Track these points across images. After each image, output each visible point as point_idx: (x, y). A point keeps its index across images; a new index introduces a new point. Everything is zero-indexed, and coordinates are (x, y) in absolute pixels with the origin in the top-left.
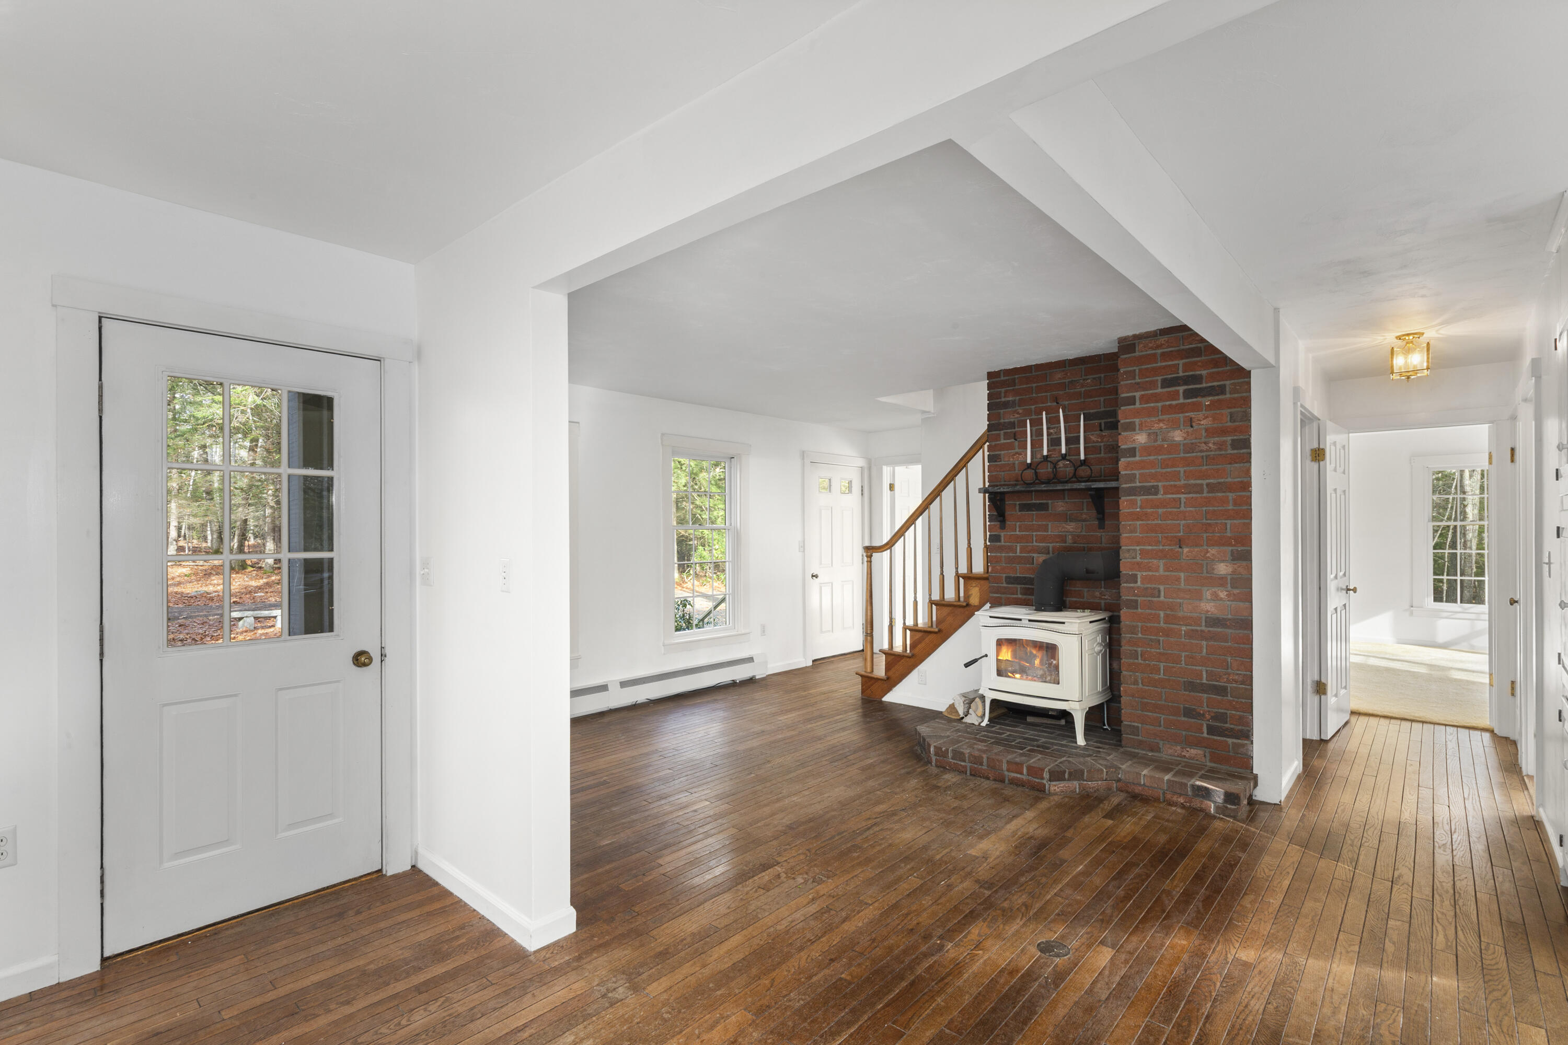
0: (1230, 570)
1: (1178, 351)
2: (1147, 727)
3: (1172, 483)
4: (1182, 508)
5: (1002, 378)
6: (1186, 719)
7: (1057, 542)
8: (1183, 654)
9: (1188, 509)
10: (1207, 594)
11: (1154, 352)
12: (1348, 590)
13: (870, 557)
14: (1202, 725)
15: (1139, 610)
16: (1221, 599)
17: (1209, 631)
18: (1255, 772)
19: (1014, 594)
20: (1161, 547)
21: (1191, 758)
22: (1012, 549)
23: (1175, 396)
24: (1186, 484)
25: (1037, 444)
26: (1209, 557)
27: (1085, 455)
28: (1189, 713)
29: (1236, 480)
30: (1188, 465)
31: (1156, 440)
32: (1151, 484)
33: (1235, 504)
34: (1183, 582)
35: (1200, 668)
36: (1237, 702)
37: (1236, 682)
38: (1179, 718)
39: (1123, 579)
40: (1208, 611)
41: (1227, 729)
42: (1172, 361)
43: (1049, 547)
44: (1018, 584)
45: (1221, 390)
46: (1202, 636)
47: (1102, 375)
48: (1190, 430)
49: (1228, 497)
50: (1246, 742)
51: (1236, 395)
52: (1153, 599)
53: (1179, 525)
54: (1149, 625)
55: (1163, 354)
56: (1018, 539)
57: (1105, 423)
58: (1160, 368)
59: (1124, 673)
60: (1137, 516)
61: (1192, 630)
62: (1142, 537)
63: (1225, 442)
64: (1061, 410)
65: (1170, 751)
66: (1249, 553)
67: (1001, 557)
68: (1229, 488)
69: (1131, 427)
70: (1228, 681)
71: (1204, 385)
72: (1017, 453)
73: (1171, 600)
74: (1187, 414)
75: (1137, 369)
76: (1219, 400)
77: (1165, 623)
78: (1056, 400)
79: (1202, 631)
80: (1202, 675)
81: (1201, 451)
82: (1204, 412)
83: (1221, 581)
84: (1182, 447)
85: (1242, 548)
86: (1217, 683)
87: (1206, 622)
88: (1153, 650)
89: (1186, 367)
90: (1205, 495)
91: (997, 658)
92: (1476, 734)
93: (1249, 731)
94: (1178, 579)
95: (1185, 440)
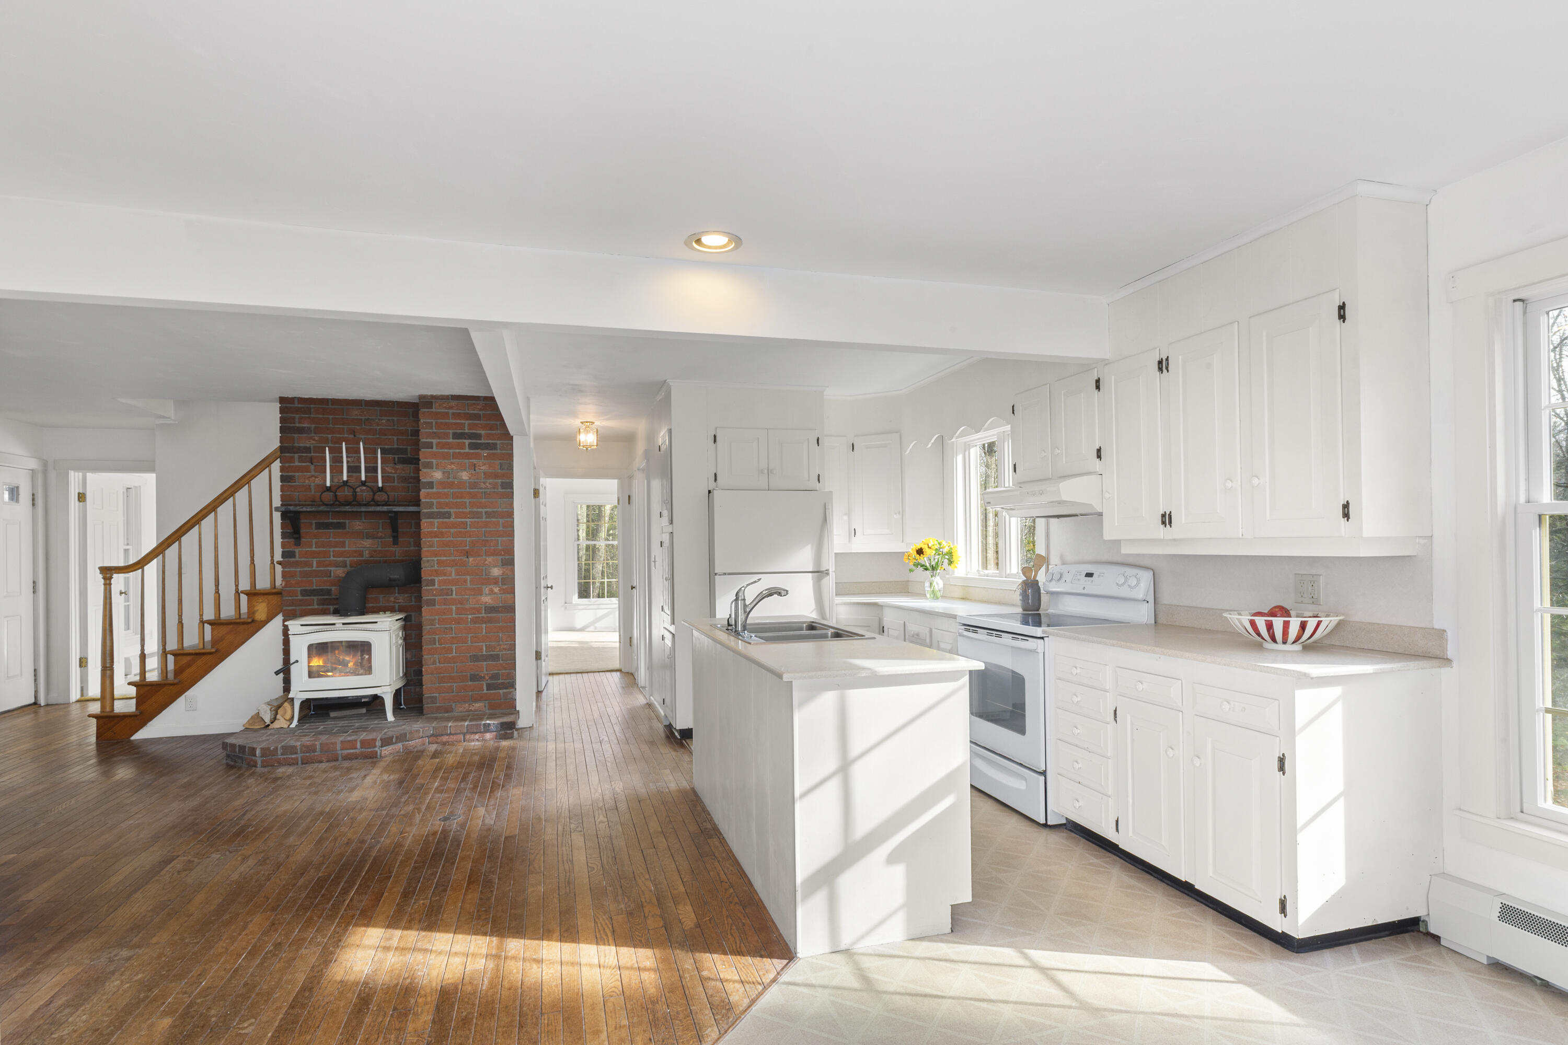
0: (501, 572)
1: (465, 413)
2: (444, 695)
3: (461, 510)
4: (468, 529)
5: (296, 405)
6: (472, 683)
7: (355, 557)
8: (470, 636)
9: (473, 530)
10: (486, 590)
11: (446, 411)
12: (548, 587)
13: (108, 578)
14: (483, 685)
15: (437, 607)
16: (495, 593)
17: (487, 617)
18: (517, 709)
19: (309, 605)
20: (453, 558)
21: (476, 711)
22: (309, 564)
23: (462, 446)
24: (470, 511)
25: (336, 470)
26: (486, 564)
27: (382, 483)
28: (474, 678)
29: (505, 510)
30: (472, 498)
31: (449, 478)
32: (446, 510)
33: (504, 527)
34: (468, 583)
35: (481, 644)
36: (506, 664)
37: (505, 649)
38: (467, 683)
39: (423, 583)
40: (486, 603)
41: (500, 684)
42: (461, 420)
43: (346, 561)
44: (315, 596)
45: (495, 446)
46: (483, 620)
47: (395, 419)
48: (473, 472)
49: (499, 521)
50: (511, 690)
51: (504, 452)
52: (448, 597)
53: (466, 541)
54: (444, 617)
55: (453, 414)
56: (314, 555)
57: (398, 458)
58: (452, 424)
59: (425, 657)
60: (435, 535)
61: (476, 617)
62: (439, 550)
63: (497, 483)
64: (361, 444)
65: (460, 709)
66: (513, 560)
67: (296, 571)
68: (501, 515)
69: (429, 465)
70: (500, 650)
71: (483, 441)
72: (313, 476)
73: (461, 597)
74: (471, 461)
75: (434, 422)
76: (493, 453)
77: (456, 614)
78: (353, 432)
79: (483, 617)
80: (482, 649)
81: (481, 488)
82: (483, 461)
83: (495, 581)
84: (467, 484)
85: (509, 557)
86: (492, 653)
87: (485, 610)
88: (447, 636)
89: (471, 427)
90: (484, 520)
91: (309, 662)
92: (614, 674)
93: (513, 682)
94: (465, 581)
95: (470, 478)
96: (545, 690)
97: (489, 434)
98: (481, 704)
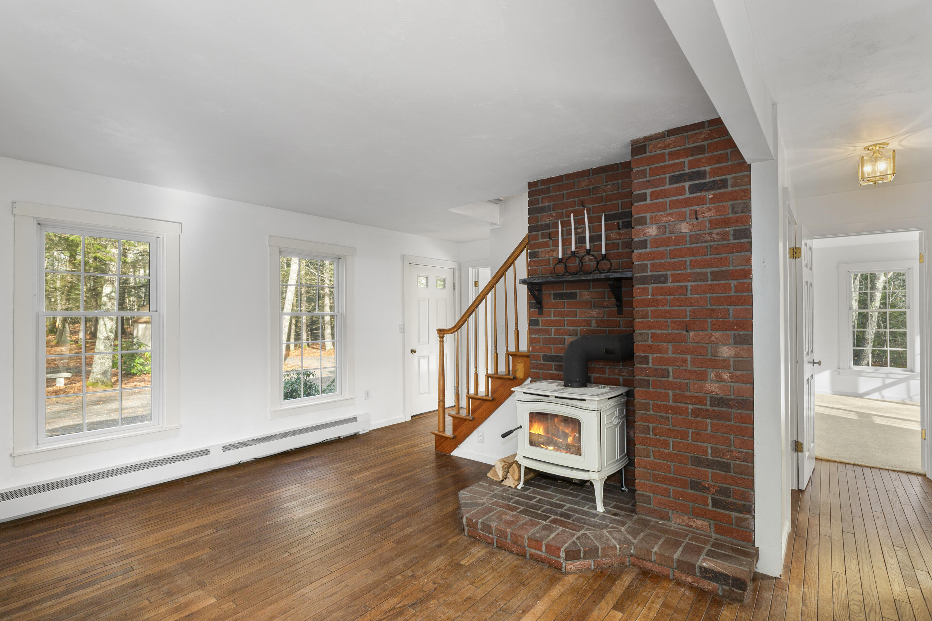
0: (733, 353)
1: (684, 149)
2: (658, 496)
3: (679, 272)
4: (689, 295)
5: (540, 187)
6: (693, 492)
7: (584, 326)
8: (690, 431)
9: (694, 296)
10: (712, 375)
11: (662, 151)
12: (814, 363)
13: (442, 337)
14: (707, 498)
15: (651, 389)
16: (724, 381)
17: (714, 410)
18: (756, 545)
19: (549, 370)
20: (670, 331)
21: (698, 529)
22: (548, 332)
23: (681, 191)
24: (692, 273)
25: (566, 242)
26: (713, 341)
27: (606, 250)
28: (695, 486)
29: (738, 268)
30: (693, 255)
31: (665, 233)
32: (661, 273)
33: (737, 291)
34: (689, 363)
35: (706, 444)
36: (739, 478)
37: (739, 459)
38: (686, 490)
39: (636, 360)
40: (712, 392)
41: (731, 503)
42: (679, 159)
43: (577, 330)
44: (553, 361)
45: (724, 184)
46: (707, 414)
47: (620, 181)
48: (695, 221)
49: (730, 284)
50: (748, 516)
51: (737, 188)
52: (663, 379)
53: (686, 310)
54: (659, 403)
55: (670, 154)
56: (553, 323)
57: (622, 222)
58: (668, 166)
59: (638, 446)
60: (649, 303)
61: (698, 409)
62: (653, 322)
63: (727, 232)
64: (585, 212)
65: (678, 521)
66: (750, 337)
67: (539, 338)
68: (733, 275)
69: (642, 221)
70: (731, 459)
71: (708, 180)
72: (551, 250)
73: (679, 380)
74: (692, 208)
75: (647, 168)
76: (721, 193)
77: (673, 401)
78: (582, 204)
79: (707, 410)
80: (707, 452)
82: (708, 205)
83: (724, 364)
84: (688, 238)
85: (744, 332)
86: (721, 459)
87: (711, 401)
88: (663, 426)
89: (693, 164)
90: (709, 282)
91: (530, 429)
92: (913, 478)
93: (751, 506)
94: (685, 361)
95: (691, 231)
96: (809, 487)
97: (714, 168)
98: (705, 523)
